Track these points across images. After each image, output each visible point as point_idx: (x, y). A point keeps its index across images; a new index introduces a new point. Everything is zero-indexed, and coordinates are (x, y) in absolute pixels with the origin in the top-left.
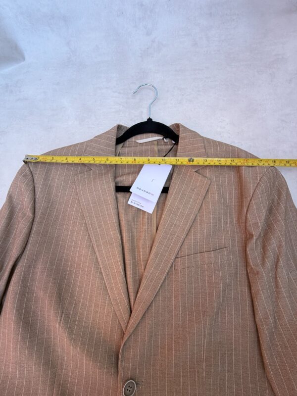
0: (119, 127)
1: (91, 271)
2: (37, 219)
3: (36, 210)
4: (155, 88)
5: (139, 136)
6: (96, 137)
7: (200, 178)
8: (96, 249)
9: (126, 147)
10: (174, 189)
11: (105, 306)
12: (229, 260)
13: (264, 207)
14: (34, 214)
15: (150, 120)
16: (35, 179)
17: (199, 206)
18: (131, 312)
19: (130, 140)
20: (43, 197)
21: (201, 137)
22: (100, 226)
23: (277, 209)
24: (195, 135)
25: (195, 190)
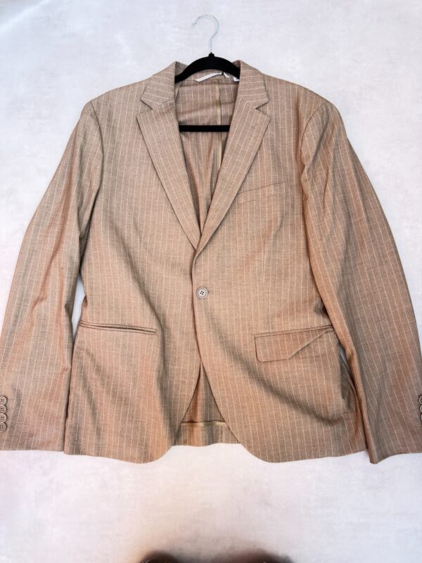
0: (177, 64)
1: (162, 207)
2: (106, 159)
3: (105, 150)
4: (216, 20)
5: (198, 74)
6: (154, 75)
7: (260, 115)
8: (165, 187)
9: (185, 86)
10: (235, 128)
11: (178, 235)
12: (287, 192)
13: (315, 139)
14: (103, 152)
15: (211, 55)
16: (100, 119)
17: (259, 144)
18: (201, 235)
19: (189, 79)
20: (108, 138)
21: (261, 74)
22: (167, 165)
23: (329, 143)
24: (255, 71)
25: (256, 128)
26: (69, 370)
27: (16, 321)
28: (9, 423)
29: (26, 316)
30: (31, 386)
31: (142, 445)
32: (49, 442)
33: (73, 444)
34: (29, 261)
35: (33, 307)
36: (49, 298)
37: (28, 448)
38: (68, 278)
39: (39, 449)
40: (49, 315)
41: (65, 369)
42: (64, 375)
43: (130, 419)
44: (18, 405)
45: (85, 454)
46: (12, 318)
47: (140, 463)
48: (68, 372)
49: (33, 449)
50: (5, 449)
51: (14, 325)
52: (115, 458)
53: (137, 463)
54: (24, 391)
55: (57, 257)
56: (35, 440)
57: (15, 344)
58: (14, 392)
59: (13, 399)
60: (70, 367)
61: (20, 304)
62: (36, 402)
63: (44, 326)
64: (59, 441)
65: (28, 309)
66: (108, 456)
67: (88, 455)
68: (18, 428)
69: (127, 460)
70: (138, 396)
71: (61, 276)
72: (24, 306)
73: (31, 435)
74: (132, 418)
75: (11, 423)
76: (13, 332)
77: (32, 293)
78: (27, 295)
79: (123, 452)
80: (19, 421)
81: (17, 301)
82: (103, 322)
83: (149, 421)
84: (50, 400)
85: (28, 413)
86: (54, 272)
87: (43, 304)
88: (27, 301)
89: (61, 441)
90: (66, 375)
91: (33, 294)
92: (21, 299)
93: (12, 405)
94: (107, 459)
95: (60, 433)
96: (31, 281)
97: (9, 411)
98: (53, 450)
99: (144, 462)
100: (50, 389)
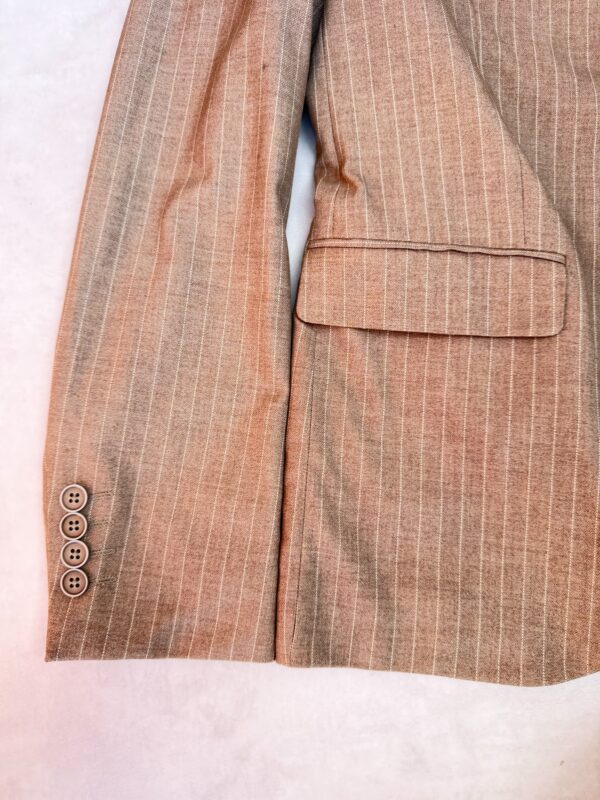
26: (284, 399)
27: (110, 252)
28: (97, 569)
29: (141, 237)
30: (165, 451)
31: (538, 624)
32: (226, 631)
33: (308, 631)
34: (145, 75)
35: (163, 213)
36: (219, 174)
37: (159, 651)
38: (283, 96)
39: (194, 654)
40: (215, 230)
41: (266, 398)
42: (267, 416)
43: (492, 539)
44: (124, 511)
45: (343, 664)
46: (101, 241)
47: (539, 684)
48: (280, 404)
49: (174, 654)
50: (84, 657)
51: (107, 263)
52: (445, 673)
53: (527, 684)
54: (140, 468)
55: (246, 37)
56: (180, 626)
57: (111, 320)
58: (112, 470)
59: (108, 495)
60: (286, 389)
61: (121, 200)
62: (181, 501)
63: (199, 266)
64: (259, 627)
65: (147, 219)
66: (422, 665)
67: (356, 665)
68: (124, 585)
69: (489, 675)
70: (512, 471)
71: (259, 94)
72: (134, 208)
73: (167, 609)
74: (499, 536)
75: (104, 571)
76: (101, 283)
77: (155, 171)
78: (142, 177)
79: (473, 649)
80: (127, 563)
81: (113, 190)
82: (396, 235)
83: (560, 547)
84: (228, 494)
85: (156, 538)
86: (235, 87)
87: (197, 193)
88: (140, 193)
89: (269, 627)
90: (274, 415)
91: (160, 174)
92: (125, 187)
93: (105, 510)
94: (421, 679)
95: (264, 602)
96: (153, 138)
97: (95, 531)
98: (240, 656)
99: (550, 681)
100: (225, 460)
